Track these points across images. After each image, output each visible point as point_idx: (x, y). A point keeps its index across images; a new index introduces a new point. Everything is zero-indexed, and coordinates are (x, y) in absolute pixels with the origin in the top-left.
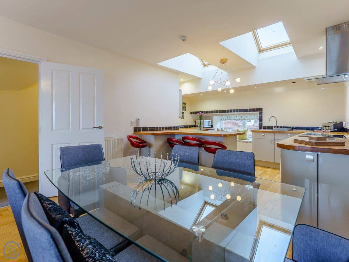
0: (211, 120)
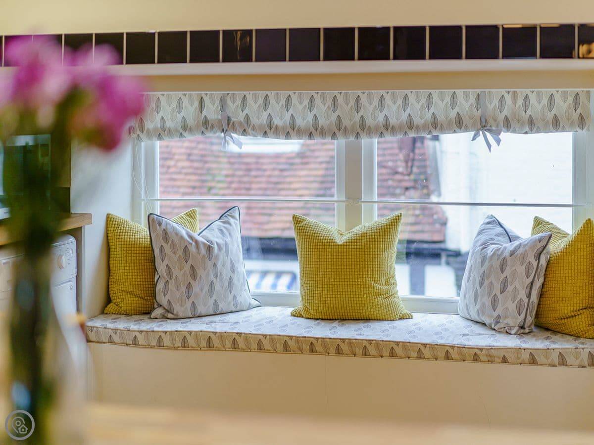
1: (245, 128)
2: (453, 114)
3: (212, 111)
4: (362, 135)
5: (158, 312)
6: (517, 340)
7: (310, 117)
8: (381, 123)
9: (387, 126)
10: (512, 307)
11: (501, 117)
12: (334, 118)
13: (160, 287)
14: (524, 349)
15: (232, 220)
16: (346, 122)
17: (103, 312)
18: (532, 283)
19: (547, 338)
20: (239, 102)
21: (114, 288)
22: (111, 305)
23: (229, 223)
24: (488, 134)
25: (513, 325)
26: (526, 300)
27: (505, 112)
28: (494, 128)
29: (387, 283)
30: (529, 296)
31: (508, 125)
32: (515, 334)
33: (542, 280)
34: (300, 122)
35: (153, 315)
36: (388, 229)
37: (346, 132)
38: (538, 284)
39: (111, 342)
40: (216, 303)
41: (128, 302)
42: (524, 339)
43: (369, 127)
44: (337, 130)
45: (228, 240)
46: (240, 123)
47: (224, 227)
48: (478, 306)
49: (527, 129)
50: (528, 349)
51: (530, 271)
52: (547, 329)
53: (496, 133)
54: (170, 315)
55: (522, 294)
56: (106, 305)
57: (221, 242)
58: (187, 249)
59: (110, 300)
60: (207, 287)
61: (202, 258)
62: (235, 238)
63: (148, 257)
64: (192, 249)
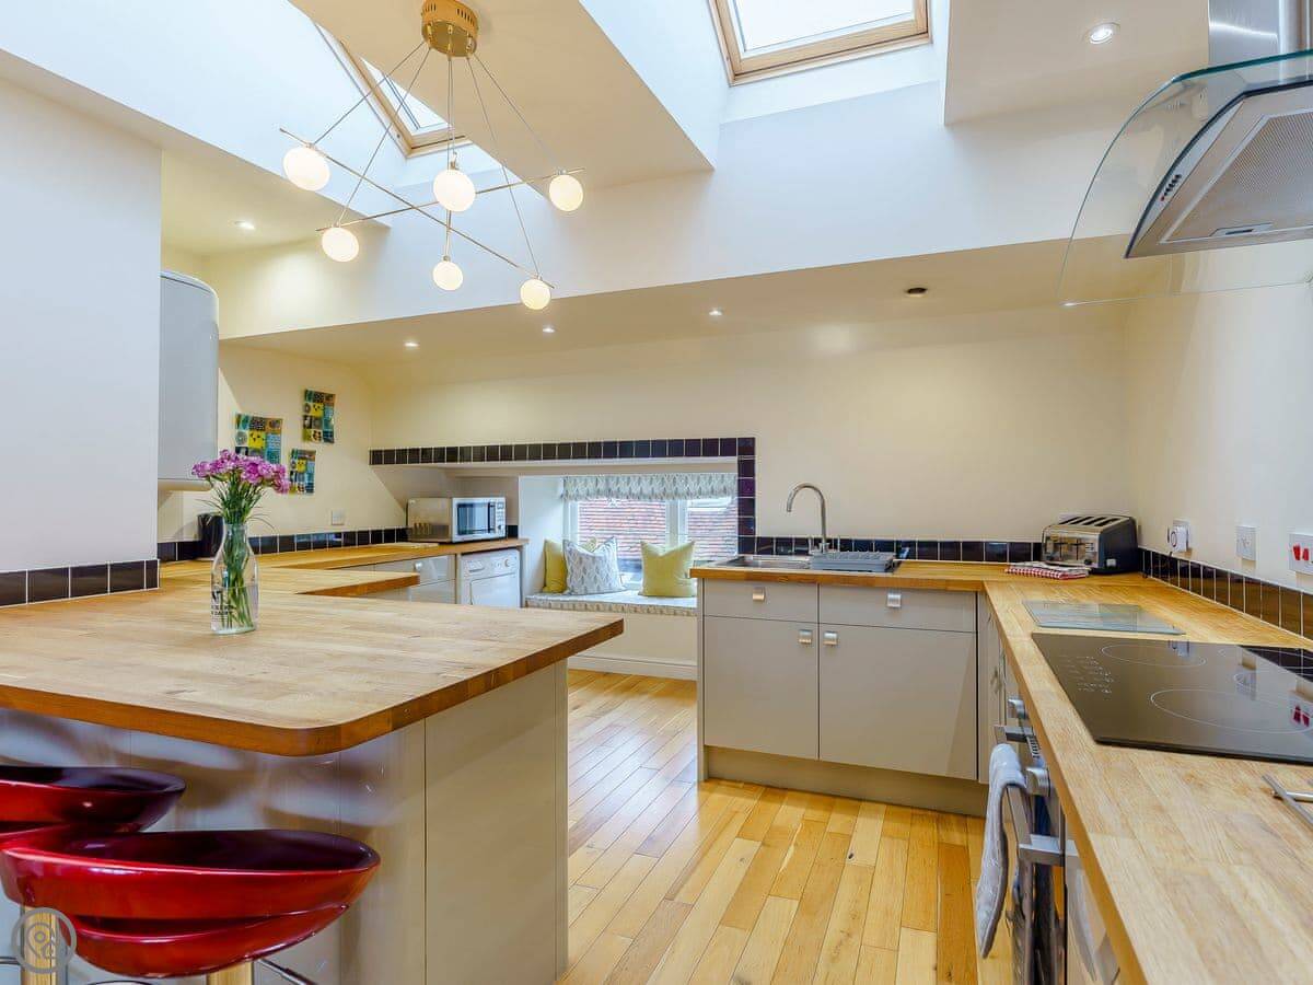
0: (503, 500)
1: (618, 495)
3: (602, 486)
4: (676, 498)
5: (567, 591)
7: (650, 488)
8: (686, 492)
12: (662, 489)
13: (568, 578)
15: (611, 544)
16: (668, 491)
17: (541, 592)
20: (615, 480)
21: (548, 579)
22: (546, 588)
23: (609, 546)
34: (645, 492)
35: (565, 592)
36: (688, 548)
37: (669, 497)
40: (598, 587)
41: (553, 586)
43: (680, 494)
44: (664, 495)
45: (607, 555)
46: (615, 492)
47: (607, 549)
54: (573, 593)
56: (544, 587)
57: (602, 555)
58: (581, 558)
59: (545, 585)
60: (593, 579)
61: (588, 563)
62: (612, 554)
63: (563, 562)
64: (584, 560)
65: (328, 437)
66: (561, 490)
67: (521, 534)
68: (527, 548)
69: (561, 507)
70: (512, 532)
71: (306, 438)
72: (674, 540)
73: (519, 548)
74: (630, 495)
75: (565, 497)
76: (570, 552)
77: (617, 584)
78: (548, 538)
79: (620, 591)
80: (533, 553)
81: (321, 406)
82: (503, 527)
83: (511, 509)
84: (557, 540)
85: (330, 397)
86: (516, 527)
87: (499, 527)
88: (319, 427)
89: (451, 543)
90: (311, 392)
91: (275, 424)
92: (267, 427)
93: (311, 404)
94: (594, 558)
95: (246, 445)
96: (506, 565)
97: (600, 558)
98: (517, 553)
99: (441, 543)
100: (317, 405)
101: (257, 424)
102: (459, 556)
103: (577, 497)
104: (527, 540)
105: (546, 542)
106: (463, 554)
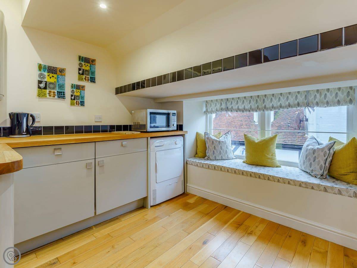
0: (175, 111)
1: (232, 110)
2: (296, 102)
3: (223, 106)
4: (265, 110)
5: (206, 158)
6: (319, 181)
7: (249, 106)
8: (271, 106)
9: (273, 107)
10: (318, 167)
11: (315, 102)
12: (256, 105)
13: (207, 151)
14: (322, 185)
15: (228, 135)
16: (260, 107)
17: (195, 157)
18: (327, 159)
19: (334, 182)
21: (198, 151)
22: (197, 155)
23: (227, 135)
24: (310, 108)
25: (318, 174)
26: (324, 165)
27: (317, 100)
28: (312, 106)
29: (272, 155)
30: (325, 164)
31: (317, 104)
32: (319, 178)
33: (331, 158)
34: (246, 107)
35: (205, 158)
36: (272, 139)
37: (260, 110)
38: (329, 160)
39: (192, 164)
40: (222, 157)
41: (200, 154)
42: (323, 181)
43: (267, 108)
44: (257, 109)
45: (226, 140)
46: (230, 109)
47: (226, 137)
48: (305, 166)
49: (326, 106)
50: (323, 185)
51: (326, 154)
52: (334, 178)
53: (312, 107)
54: (209, 159)
55: (322, 163)
56: (196, 155)
57: (224, 140)
58: (213, 142)
59: (197, 154)
60: (219, 152)
61: (217, 144)
62: (229, 139)
63: (204, 143)
64: (214, 142)
65: (93, 80)
66: (204, 109)
67: (184, 129)
68: (187, 136)
69: (204, 117)
70: (180, 127)
71: (80, 79)
72: (263, 133)
73: (183, 135)
74: (238, 110)
75: (206, 112)
76: (208, 138)
77: (231, 155)
78: (198, 131)
79: (233, 159)
80: (190, 138)
81: (89, 65)
82: (175, 125)
83: (179, 116)
84: (202, 132)
85: (93, 61)
86: (182, 125)
87: (173, 125)
88: (88, 75)
89: (147, 132)
90: (83, 57)
91: (62, 71)
92: (58, 72)
93: (83, 63)
94: (219, 142)
95: (46, 80)
96: (176, 144)
97: (223, 142)
98: (182, 138)
99: (141, 132)
100: (87, 64)
101: (52, 70)
102: (149, 138)
103: (212, 112)
104: (187, 132)
105: (197, 133)
106: (151, 138)
